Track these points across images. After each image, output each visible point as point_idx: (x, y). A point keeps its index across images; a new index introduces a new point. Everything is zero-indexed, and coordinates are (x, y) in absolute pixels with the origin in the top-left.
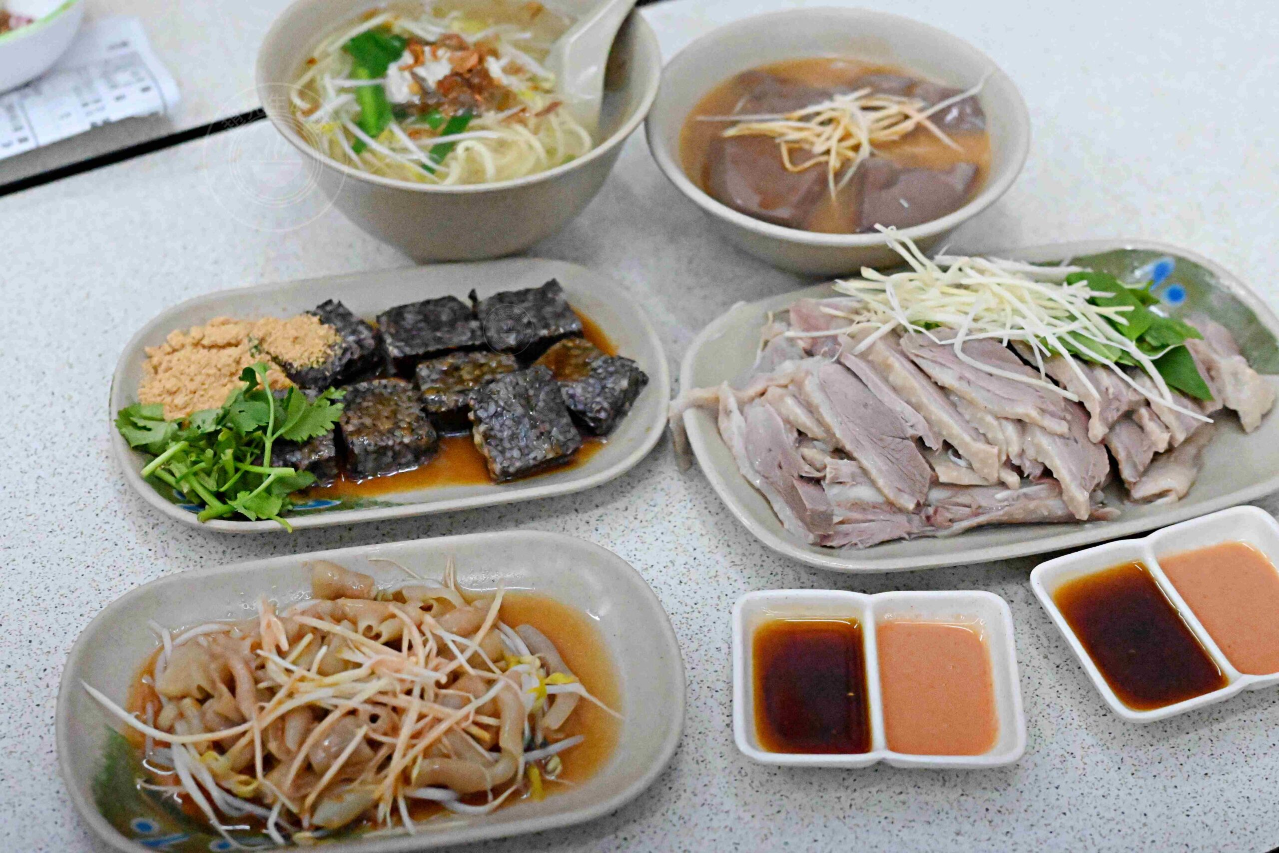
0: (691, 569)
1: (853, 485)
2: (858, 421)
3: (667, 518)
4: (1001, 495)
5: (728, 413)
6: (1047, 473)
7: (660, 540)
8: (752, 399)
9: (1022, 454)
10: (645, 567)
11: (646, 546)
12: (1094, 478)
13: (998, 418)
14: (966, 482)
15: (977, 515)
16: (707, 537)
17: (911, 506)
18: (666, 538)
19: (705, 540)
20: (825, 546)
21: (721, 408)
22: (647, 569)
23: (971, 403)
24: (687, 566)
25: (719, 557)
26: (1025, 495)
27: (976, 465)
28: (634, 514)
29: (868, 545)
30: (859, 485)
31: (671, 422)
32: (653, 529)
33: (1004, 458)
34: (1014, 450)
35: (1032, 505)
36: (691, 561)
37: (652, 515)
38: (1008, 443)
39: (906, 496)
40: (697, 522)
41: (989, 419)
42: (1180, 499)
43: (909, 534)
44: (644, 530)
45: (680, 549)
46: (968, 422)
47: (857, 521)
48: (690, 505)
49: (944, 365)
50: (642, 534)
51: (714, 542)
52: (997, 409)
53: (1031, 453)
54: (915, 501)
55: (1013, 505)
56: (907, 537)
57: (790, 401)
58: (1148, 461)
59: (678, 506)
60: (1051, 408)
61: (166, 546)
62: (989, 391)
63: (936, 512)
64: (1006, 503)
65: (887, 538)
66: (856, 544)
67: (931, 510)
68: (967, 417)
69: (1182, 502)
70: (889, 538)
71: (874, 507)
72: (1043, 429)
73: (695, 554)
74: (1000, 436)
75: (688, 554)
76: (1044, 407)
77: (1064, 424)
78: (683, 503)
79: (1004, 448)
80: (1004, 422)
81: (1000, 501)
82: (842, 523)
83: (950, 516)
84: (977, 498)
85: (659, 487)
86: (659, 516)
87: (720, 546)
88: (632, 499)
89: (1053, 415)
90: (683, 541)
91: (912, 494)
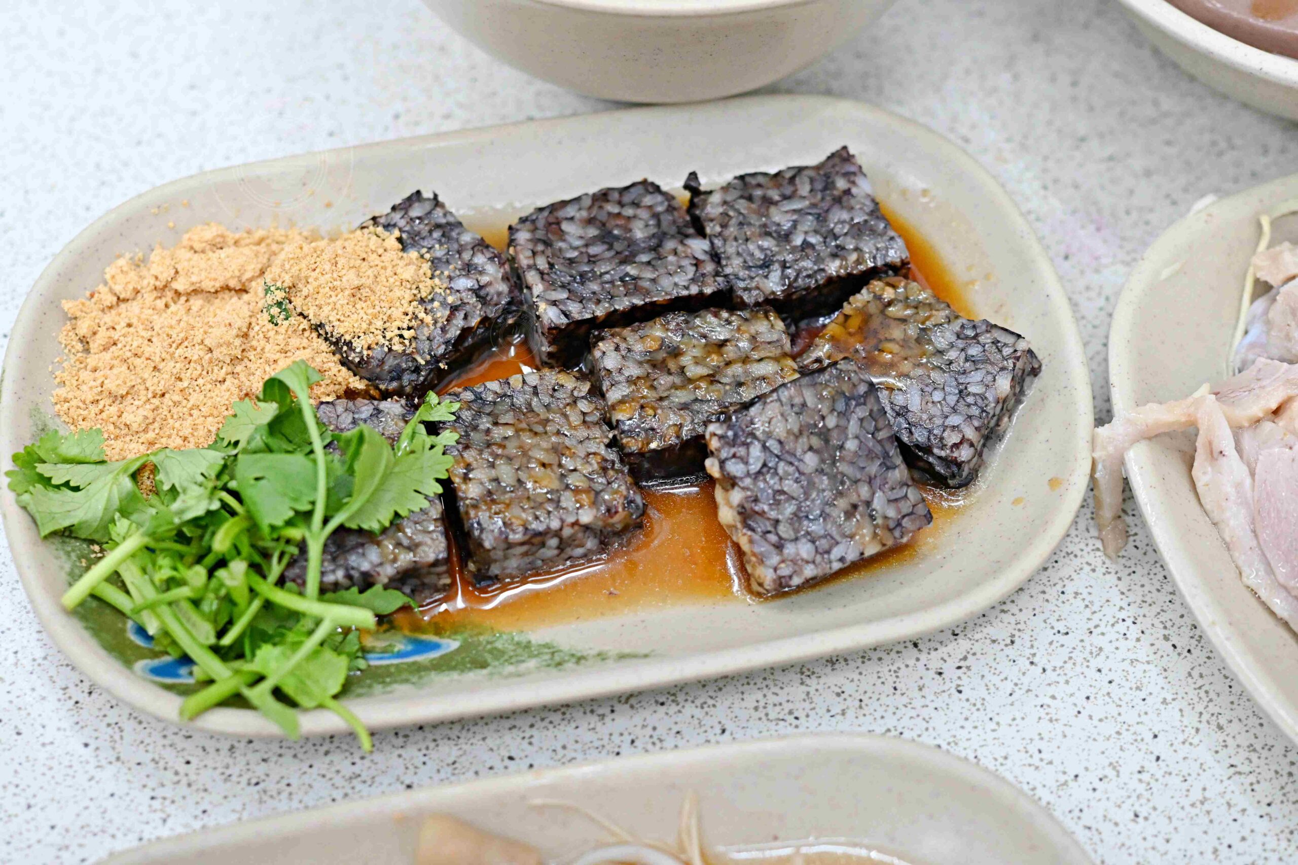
0: (1153, 784)
3: (1095, 663)
5: (1216, 455)
7: (1085, 713)
8: (1258, 422)
10: (1062, 778)
11: (1059, 727)
16: (1177, 705)
18: (1097, 709)
19: (1172, 713)
21: (1200, 443)
22: (1065, 783)
24: (1145, 777)
25: (1203, 753)
28: (1028, 652)
31: (1100, 467)
32: (1070, 689)
36: (1152, 766)
37: (1064, 653)
40: (1153, 671)
44: (1051, 690)
45: (1127, 737)
48: (1134, 632)
50: (1048, 701)
51: (1191, 719)
59: (1112, 634)
61: (117, 737)
73: (1159, 749)
75: (1143, 746)
78: (1122, 628)
85: (1070, 589)
86: (1078, 656)
87: (1203, 726)
88: (1021, 617)
90: (1130, 716)
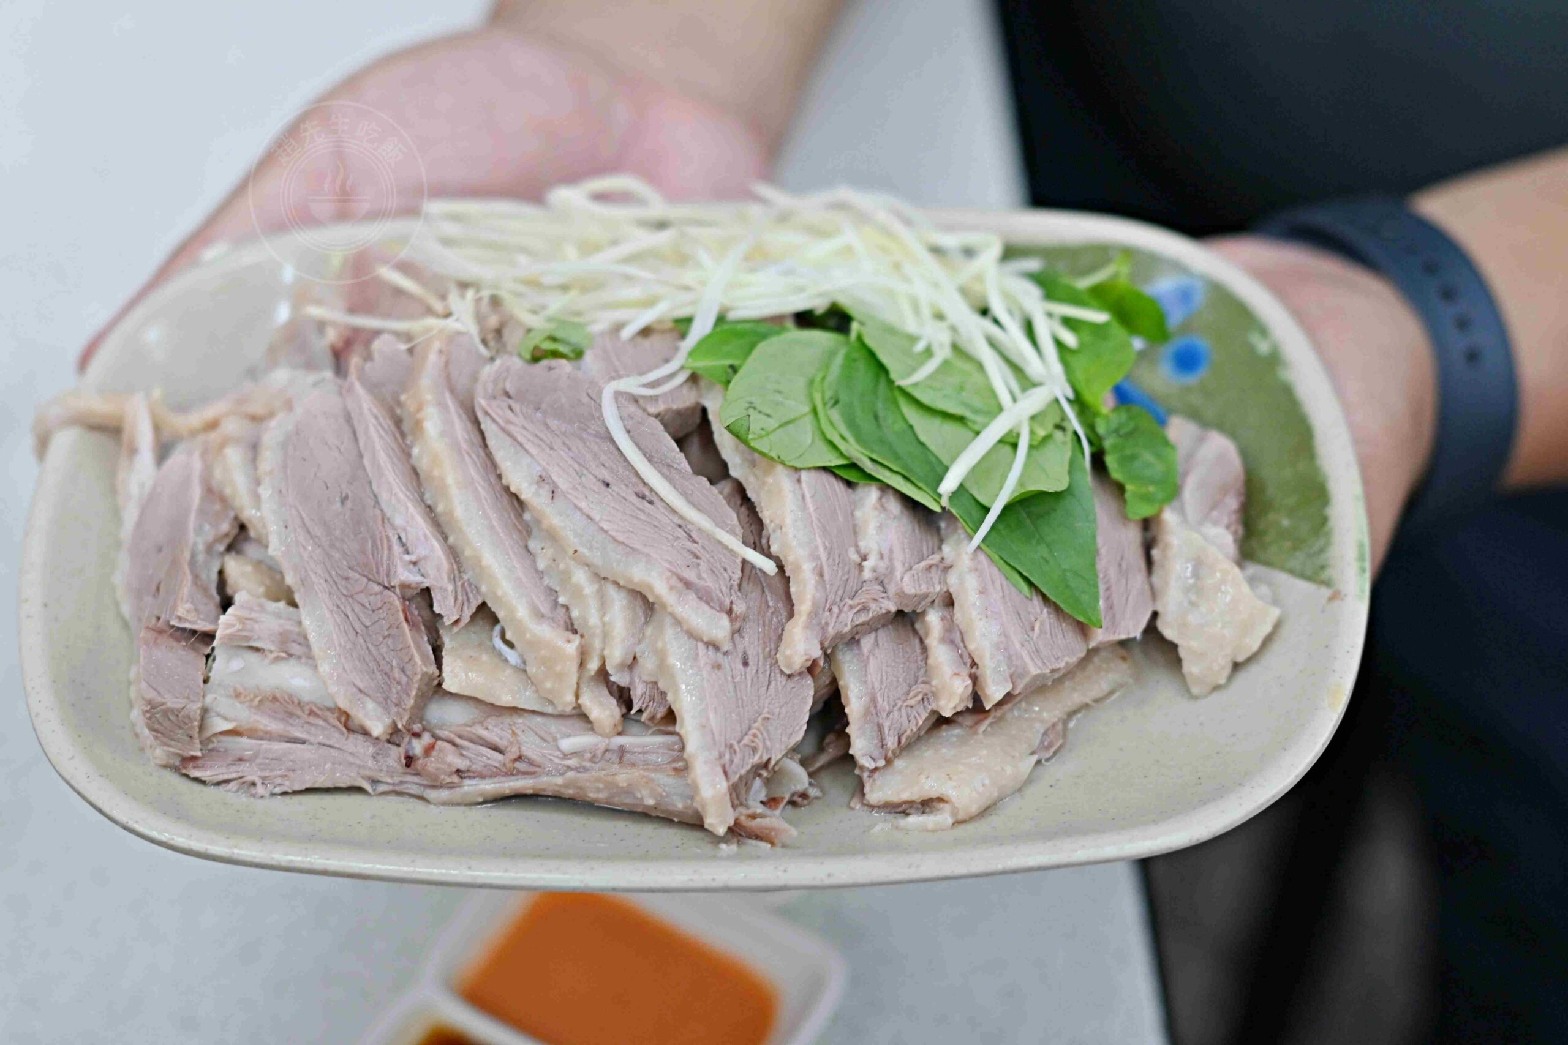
1: (278, 659)
2: (318, 531)
4: (576, 741)
5: (133, 454)
6: (670, 717)
8: (193, 433)
9: (632, 663)
12: (754, 750)
13: (600, 578)
14: (506, 699)
15: (511, 773)
17: (378, 729)
20: (186, 776)
21: (125, 436)
23: (552, 537)
26: (622, 751)
27: (532, 670)
29: (278, 790)
30: (293, 661)
33: (593, 666)
34: (616, 655)
35: (623, 777)
38: (606, 636)
39: (370, 705)
41: (580, 576)
42: (958, 823)
43: (374, 782)
46: (540, 574)
47: (268, 736)
49: (521, 445)
52: (596, 559)
53: (648, 664)
54: (388, 721)
55: (586, 770)
56: (367, 786)
57: (234, 456)
58: (911, 728)
60: (709, 582)
62: (589, 517)
63: (429, 750)
64: (572, 762)
65: (321, 782)
66: (254, 784)
67: (418, 747)
68: (541, 565)
69: (961, 831)
70: (329, 784)
71: (312, 713)
72: (678, 622)
74: (594, 620)
76: (690, 575)
77: (725, 621)
79: (597, 644)
80: (611, 591)
81: (565, 756)
82: (234, 733)
83: (462, 764)
84: (522, 738)
89: (705, 597)
91: (385, 703)
